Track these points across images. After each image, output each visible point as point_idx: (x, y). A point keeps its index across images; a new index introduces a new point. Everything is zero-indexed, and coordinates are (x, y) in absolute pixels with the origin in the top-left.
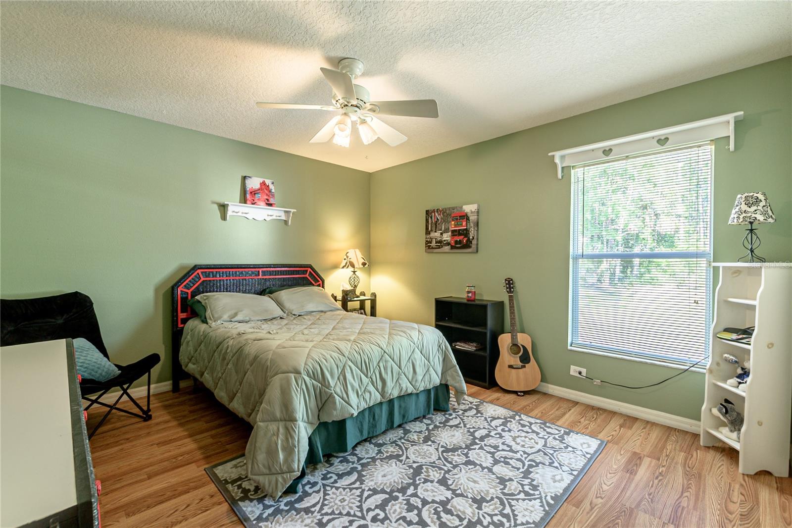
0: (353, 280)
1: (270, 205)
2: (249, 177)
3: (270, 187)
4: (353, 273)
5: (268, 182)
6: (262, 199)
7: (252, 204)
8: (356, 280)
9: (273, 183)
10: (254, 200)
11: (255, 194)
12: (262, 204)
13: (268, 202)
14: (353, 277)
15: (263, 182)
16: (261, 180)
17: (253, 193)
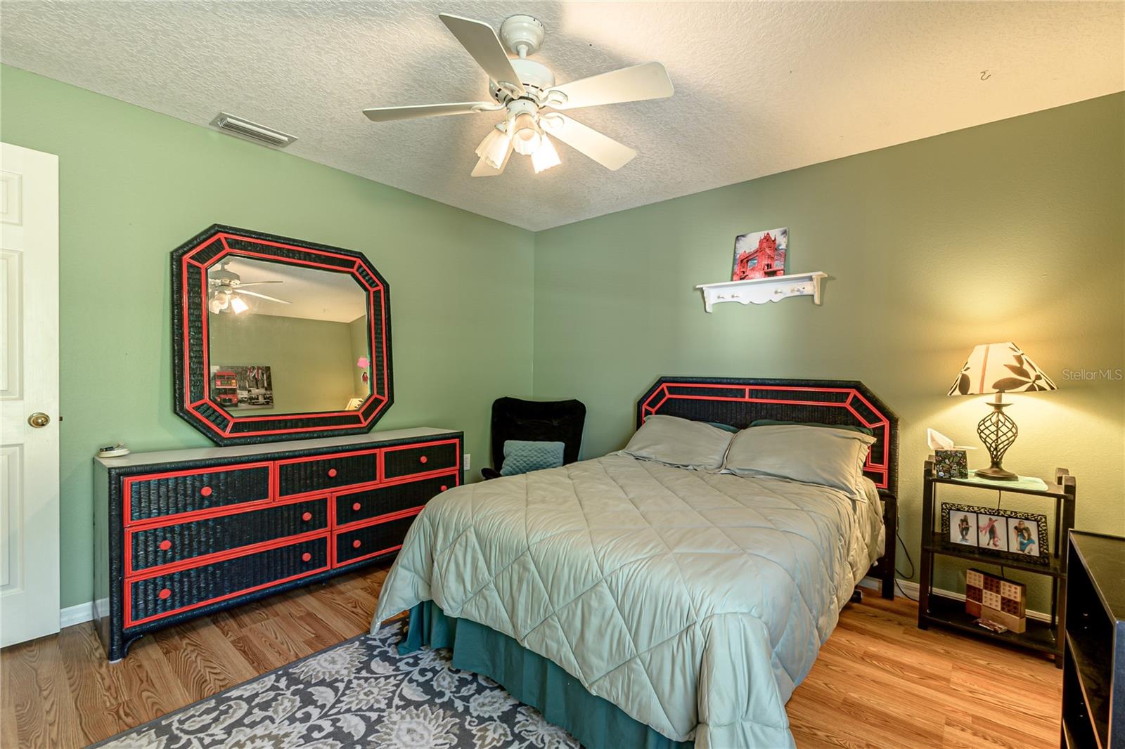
0: (993, 428)
1: (774, 273)
2: (743, 236)
3: (777, 242)
4: (992, 409)
5: (775, 233)
6: (759, 267)
7: (741, 279)
8: (1004, 429)
9: (784, 233)
10: (744, 273)
11: (747, 261)
12: (758, 277)
13: (769, 270)
14: (994, 419)
15: (765, 238)
16: (762, 235)
17: (745, 260)
